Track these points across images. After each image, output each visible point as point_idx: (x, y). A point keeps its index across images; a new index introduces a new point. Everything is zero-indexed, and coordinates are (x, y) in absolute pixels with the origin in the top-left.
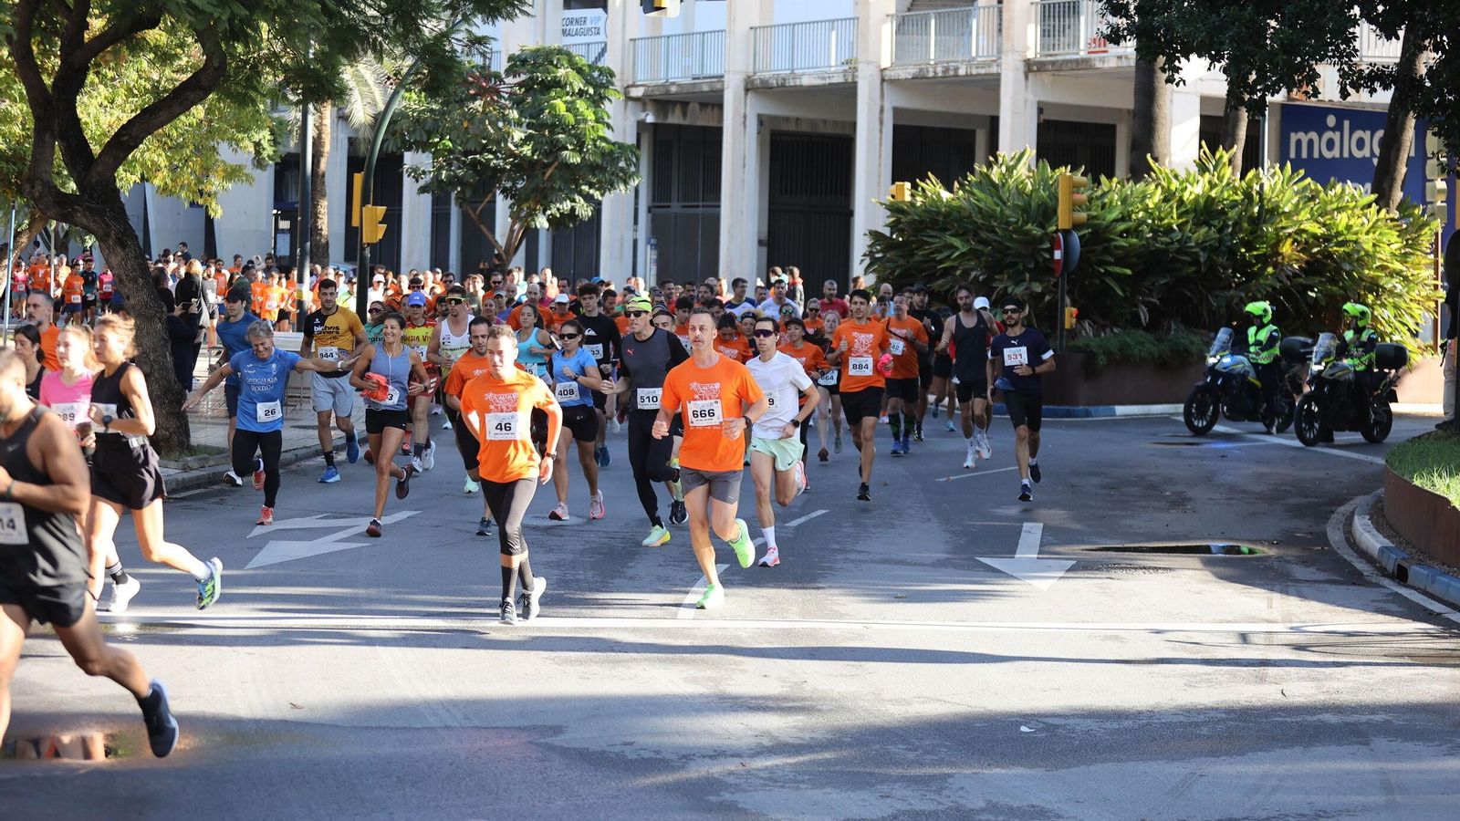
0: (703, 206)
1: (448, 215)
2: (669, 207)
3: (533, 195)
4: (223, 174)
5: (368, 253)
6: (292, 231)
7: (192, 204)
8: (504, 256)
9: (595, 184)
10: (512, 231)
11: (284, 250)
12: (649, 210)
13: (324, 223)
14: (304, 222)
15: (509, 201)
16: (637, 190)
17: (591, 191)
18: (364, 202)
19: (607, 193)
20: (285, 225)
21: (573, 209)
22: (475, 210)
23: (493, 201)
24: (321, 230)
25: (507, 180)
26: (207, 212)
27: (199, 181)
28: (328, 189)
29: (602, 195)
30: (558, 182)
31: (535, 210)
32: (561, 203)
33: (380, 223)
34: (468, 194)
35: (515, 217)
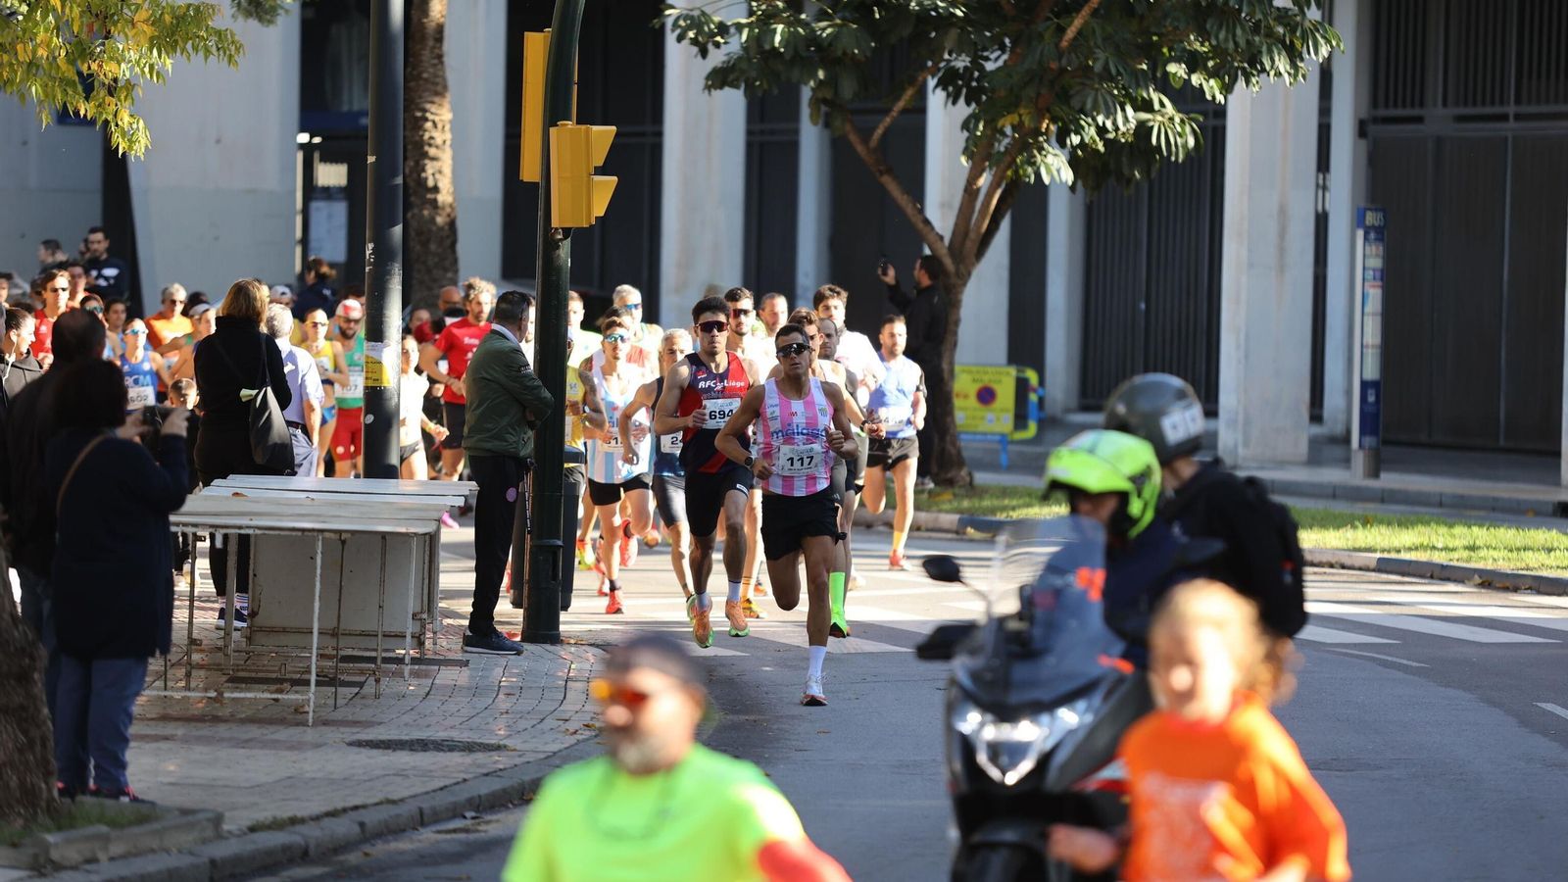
0: (1518, 117)
1: (792, 148)
2: (1419, 120)
3: (1031, 92)
4: (148, 30)
5: (564, 252)
6: (351, 193)
7: (64, 117)
8: (948, 262)
9: (1205, 58)
10: (970, 192)
11: (332, 246)
12: (1362, 129)
13: (442, 172)
14: (386, 169)
15: (963, 110)
16: (1326, 73)
17: (1196, 79)
18: (554, 113)
19: (1241, 83)
20: (333, 175)
21: (1143, 130)
22: (865, 134)
23: (919, 110)
24: (436, 189)
25: (959, 50)
26: (107, 138)
27: (80, 51)
28: (452, 74)
29: (1227, 89)
30: (1101, 55)
31: (1037, 132)
32: (1110, 113)
33: (601, 171)
34: (848, 88)
35: (979, 152)
